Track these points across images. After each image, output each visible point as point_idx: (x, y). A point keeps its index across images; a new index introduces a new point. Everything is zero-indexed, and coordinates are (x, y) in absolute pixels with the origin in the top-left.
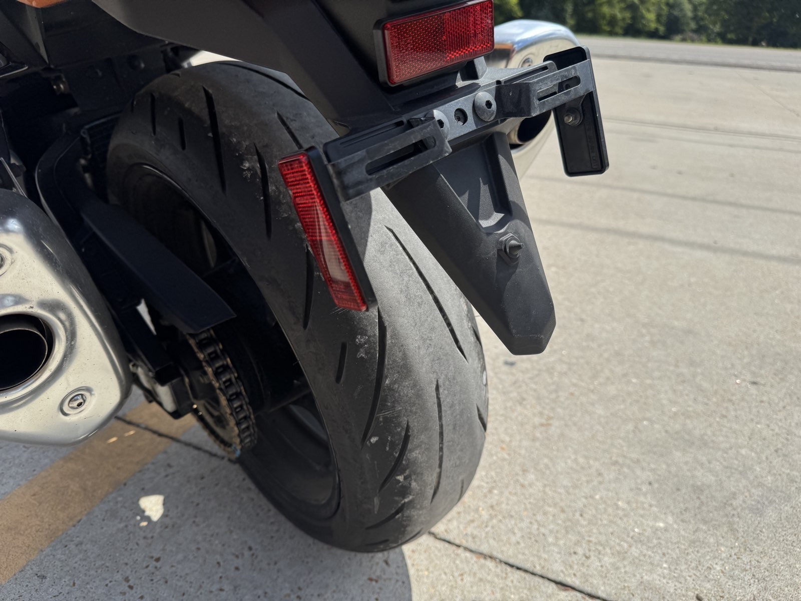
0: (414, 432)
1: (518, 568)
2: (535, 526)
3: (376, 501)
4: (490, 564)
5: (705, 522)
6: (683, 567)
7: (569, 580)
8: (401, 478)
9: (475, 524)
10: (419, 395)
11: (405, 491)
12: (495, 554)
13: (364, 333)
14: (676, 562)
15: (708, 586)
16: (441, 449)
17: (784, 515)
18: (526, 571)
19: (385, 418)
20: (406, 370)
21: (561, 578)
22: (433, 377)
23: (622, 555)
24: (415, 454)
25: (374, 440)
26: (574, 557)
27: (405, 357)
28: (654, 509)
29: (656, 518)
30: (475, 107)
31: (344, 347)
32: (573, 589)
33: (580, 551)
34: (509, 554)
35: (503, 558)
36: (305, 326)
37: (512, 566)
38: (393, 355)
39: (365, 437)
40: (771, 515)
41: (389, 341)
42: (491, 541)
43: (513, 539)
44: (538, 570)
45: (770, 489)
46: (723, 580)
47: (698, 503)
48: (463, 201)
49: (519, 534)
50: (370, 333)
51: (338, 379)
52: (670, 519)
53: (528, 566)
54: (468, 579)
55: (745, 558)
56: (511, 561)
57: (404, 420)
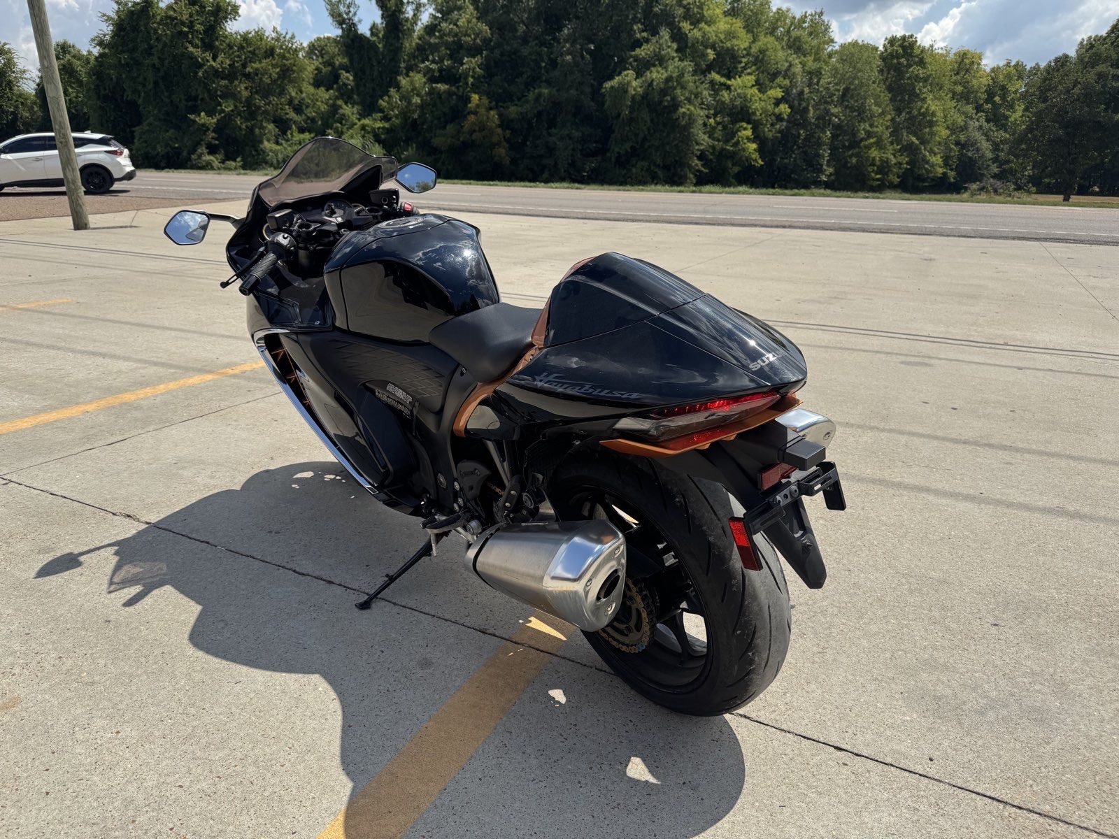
0: (758, 629)
1: (808, 739)
2: (818, 716)
3: (736, 667)
4: (790, 736)
5: (940, 718)
6: (922, 742)
7: (843, 746)
8: (750, 654)
9: (776, 713)
10: (761, 610)
11: (751, 662)
12: (792, 730)
13: (735, 578)
14: (918, 739)
15: (938, 753)
16: (770, 640)
17: (1001, 716)
18: (814, 740)
19: (745, 622)
20: (755, 597)
21: (837, 744)
22: (767, 601)
23: (880, 735)
24: (758, 641)
25: (738, 632)
26: (846, 734)
27: (754, 591)
28: (904, 709)
29: (904, 714)
30: (790, 492)
31: (726, 585)
32: (846, 751)
33: (850, 730)
34: (802, 731)
35: (798, 733)
36: (707, 575)
37: (804, 737)
38: (749, 590)
39: (734, 631)
40: (991, 715)
41: (747, 583)
42: (789, 723)
43: (804, 723)
44: (822, 739)
45: (993, 700)
46: (949, 750)
47: (937, 706)
48: (787, 527)
49: (807, 720)
50: (738, 578)
51: (723, 601)
52: (915, 716)
53: (815, 737)
54: (775, 743)
55: (967, 740)
56: (803, 734)
57: (753, 622)
